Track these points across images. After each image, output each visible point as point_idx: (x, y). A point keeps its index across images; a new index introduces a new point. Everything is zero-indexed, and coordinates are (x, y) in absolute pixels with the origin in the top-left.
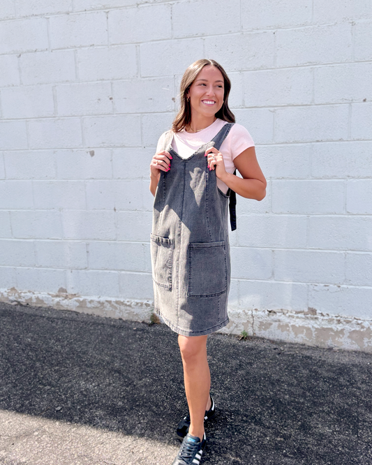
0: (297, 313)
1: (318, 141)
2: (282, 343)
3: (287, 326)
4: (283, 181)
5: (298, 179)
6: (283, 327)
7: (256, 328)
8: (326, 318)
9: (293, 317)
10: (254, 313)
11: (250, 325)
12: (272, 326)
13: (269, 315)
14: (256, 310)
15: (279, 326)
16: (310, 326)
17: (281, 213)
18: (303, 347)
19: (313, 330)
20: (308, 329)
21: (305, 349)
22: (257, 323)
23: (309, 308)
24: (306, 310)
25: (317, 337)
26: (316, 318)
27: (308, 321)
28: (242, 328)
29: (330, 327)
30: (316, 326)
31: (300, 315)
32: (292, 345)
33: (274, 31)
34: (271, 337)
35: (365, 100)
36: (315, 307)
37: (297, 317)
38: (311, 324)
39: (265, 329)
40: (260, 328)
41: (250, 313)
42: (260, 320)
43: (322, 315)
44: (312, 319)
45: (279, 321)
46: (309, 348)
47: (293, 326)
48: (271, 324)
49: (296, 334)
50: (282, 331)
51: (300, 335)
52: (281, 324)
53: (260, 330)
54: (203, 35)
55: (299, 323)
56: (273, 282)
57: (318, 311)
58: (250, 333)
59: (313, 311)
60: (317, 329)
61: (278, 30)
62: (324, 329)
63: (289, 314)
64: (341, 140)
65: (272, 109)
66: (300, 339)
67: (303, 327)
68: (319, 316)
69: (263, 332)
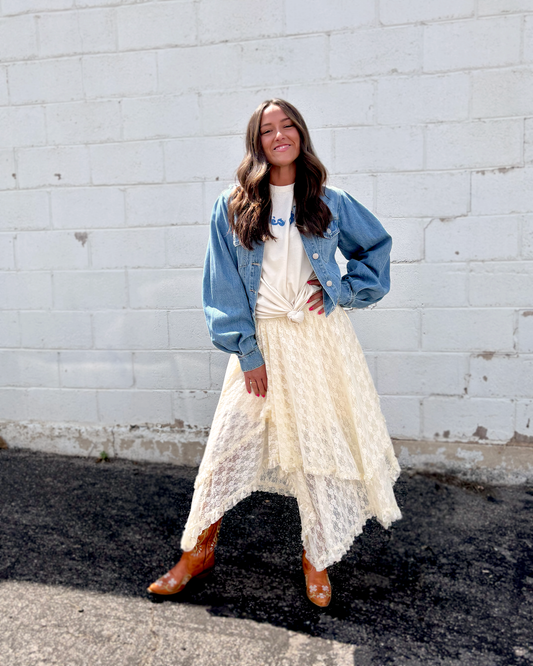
0: (163, 426)
1: (173, 225)
2: (147, 464)
3: (151, 442)
4: (139, 270)
5: (155, 268)
6: (148, 444)
7: (118, 447)
8: (194, 430)
9: (158, 431)
10: (116, 429)
11: (110, 444)
12: (135, 444)
13: (131, 430)
14: (118, 426)
15: (143, 444)
16: (176, 441)
17: (140, 308)
18: (170, 466)
19: (179, 445)
20: (174, 445)
21: (170, 469)
22: (118, 441)
23: (176, 421)
24: (173, 423)
25: (185, 454)
26: (183, 431)
27: (173, 435)
28: (101, 448)
29: (197, 440)
30: (183, 440)
31: (165, 429)
32: (156, 466)
33: (119, 100)
34: (135, 457)
35: (217, 179)
36: (182, 418)
37: (163, 432)
38: (177, 438)
39: (127, 448)
40: (122, 447)
41: (110, 430)
42: (121, 437)
43: (189, 427)
44: (178, 432)
45: (142, 437)
46: (175, 467)
47: (158, 442)
48: (133, 441)
49: (161, 452)
50: (146, 449)
51: (166, 453)
52: (145, 440)
53: (122, 450)
54: (43, 102)
55: (164, 438)
56: (137, 390)
57: (186, 423)
58: (111, 454)
59: (180, 423)
60: (184, 445)
61: (124, 99)
62: (191, 444)
63: (155, 428)
64: (196, 223)
65: (122, 187)
66: (165, 457)
67: (168, 443)
68: (186, 429)
69: (125, 451)
